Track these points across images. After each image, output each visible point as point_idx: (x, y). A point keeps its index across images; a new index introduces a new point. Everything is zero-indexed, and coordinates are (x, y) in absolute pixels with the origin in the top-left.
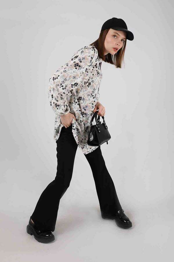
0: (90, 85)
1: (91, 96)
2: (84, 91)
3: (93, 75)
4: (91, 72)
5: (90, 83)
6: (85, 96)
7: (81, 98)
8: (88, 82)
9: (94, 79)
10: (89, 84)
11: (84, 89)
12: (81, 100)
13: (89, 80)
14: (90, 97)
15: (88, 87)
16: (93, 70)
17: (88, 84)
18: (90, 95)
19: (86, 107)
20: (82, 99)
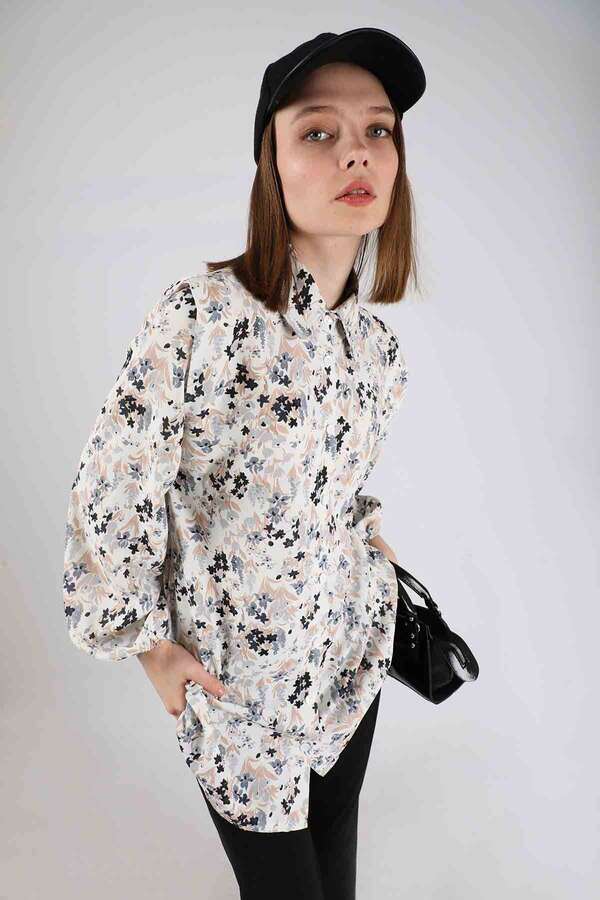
0: (246, 482)
1: (273, 539)
2: (224, 524)
3: (246, 431)
4: (231, 423)
5: (242, 476)
6: (236, 546)
7: (225, 561)
8: (228, 476)
9: (257, 453)
10: (236, 481)
11: (224, 514)
12: (226, 568)
13: (230, 464)
14: (264, 544)
15: (240, 496)
16: (232, 406)
17: (230, 485)
18: (264, 533)
19: (264, 599)
20: (229, 564)
